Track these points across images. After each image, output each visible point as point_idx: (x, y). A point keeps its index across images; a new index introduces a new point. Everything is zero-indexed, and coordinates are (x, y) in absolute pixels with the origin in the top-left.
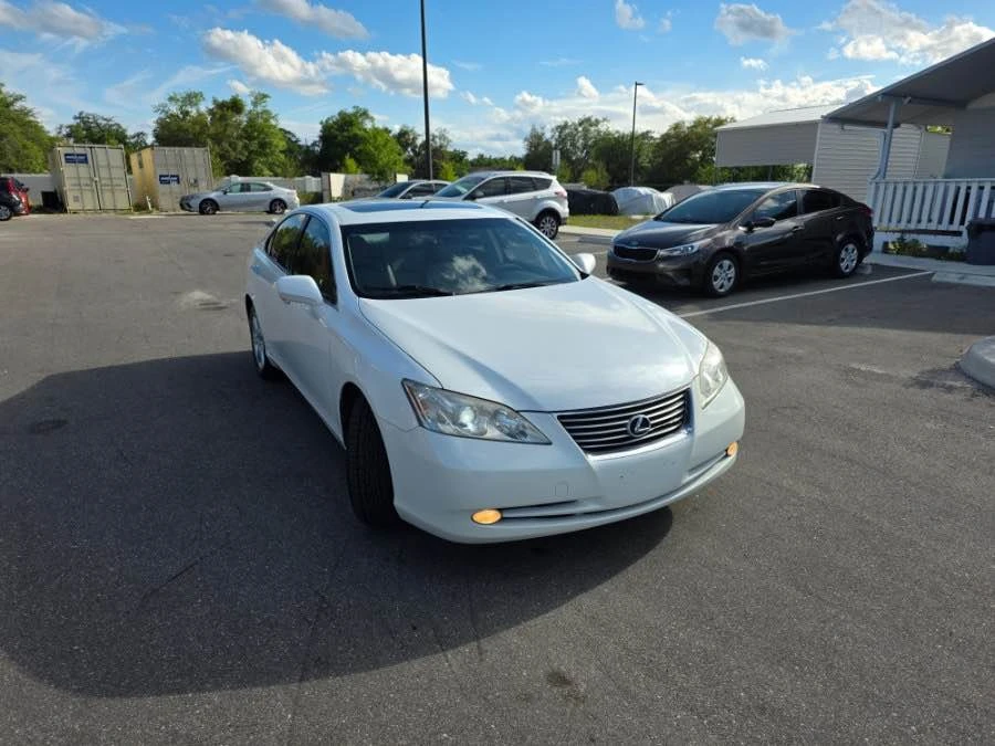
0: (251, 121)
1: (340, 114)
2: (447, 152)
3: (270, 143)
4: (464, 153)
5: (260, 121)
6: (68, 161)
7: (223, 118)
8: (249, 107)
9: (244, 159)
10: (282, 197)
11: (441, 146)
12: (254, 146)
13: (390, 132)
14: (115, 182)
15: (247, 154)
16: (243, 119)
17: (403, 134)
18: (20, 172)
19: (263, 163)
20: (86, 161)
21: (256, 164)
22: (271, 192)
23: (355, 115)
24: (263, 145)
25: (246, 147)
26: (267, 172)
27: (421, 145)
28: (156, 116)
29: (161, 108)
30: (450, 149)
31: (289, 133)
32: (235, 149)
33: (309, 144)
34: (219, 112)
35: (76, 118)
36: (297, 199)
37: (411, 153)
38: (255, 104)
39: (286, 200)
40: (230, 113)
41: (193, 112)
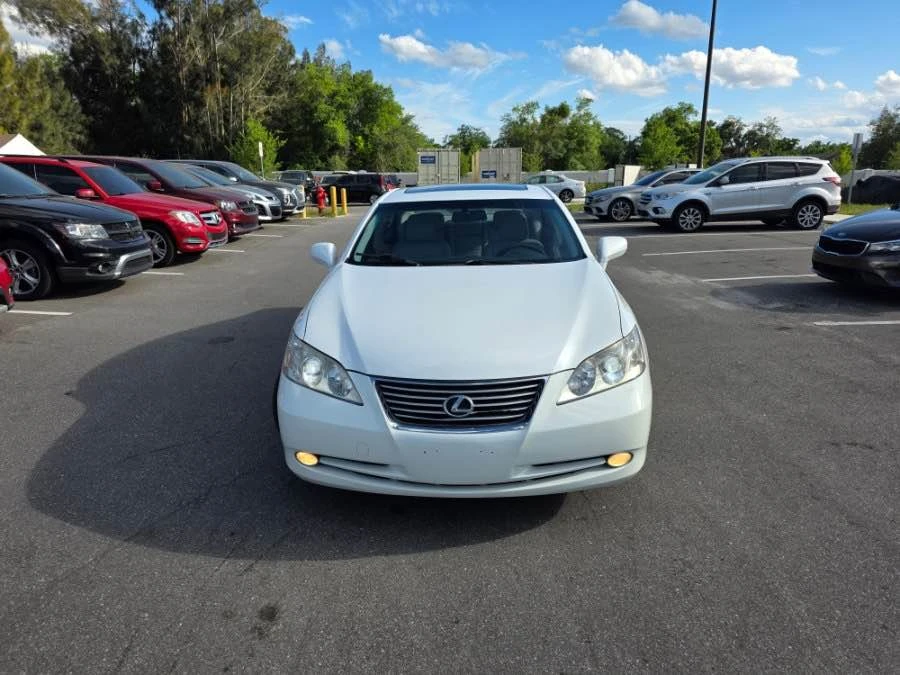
0: (574, 124)
1: (665, 111)
2: (775, 141)
3: (587, 141)
4: (795, 141)
5: (582, 123)
6: (423, 162)
7: (551, 122)
8: (573, 111)
9: (562, 155)
10: (571, 187)
11: (768, 135)
12: (573, 144)
13: (713, 124)
14: (451, 177)
15: (565, 151)
16: (568, 121)
17: (727, 125)
18: (403, 171)
19: (578, 159)
20: (434, 162)
21: (573, 160)
22: (562, 184)
23: (678, 111)
24: (581, 143)
25: (566, 146)
26: (579, 166)
27: (745, 136)
28: (502, 124)
29: (507, 118)
30: (778, 138)
31: (618, 131)
32: (556, 148)
33: (632, 139)
34: (549, 117)
35: (459, 129)
36: (584, 189)
37: (734, 144)
38: (579, 108)
39: (574, 190)
40: (556, 117)
41: (529, 118)
